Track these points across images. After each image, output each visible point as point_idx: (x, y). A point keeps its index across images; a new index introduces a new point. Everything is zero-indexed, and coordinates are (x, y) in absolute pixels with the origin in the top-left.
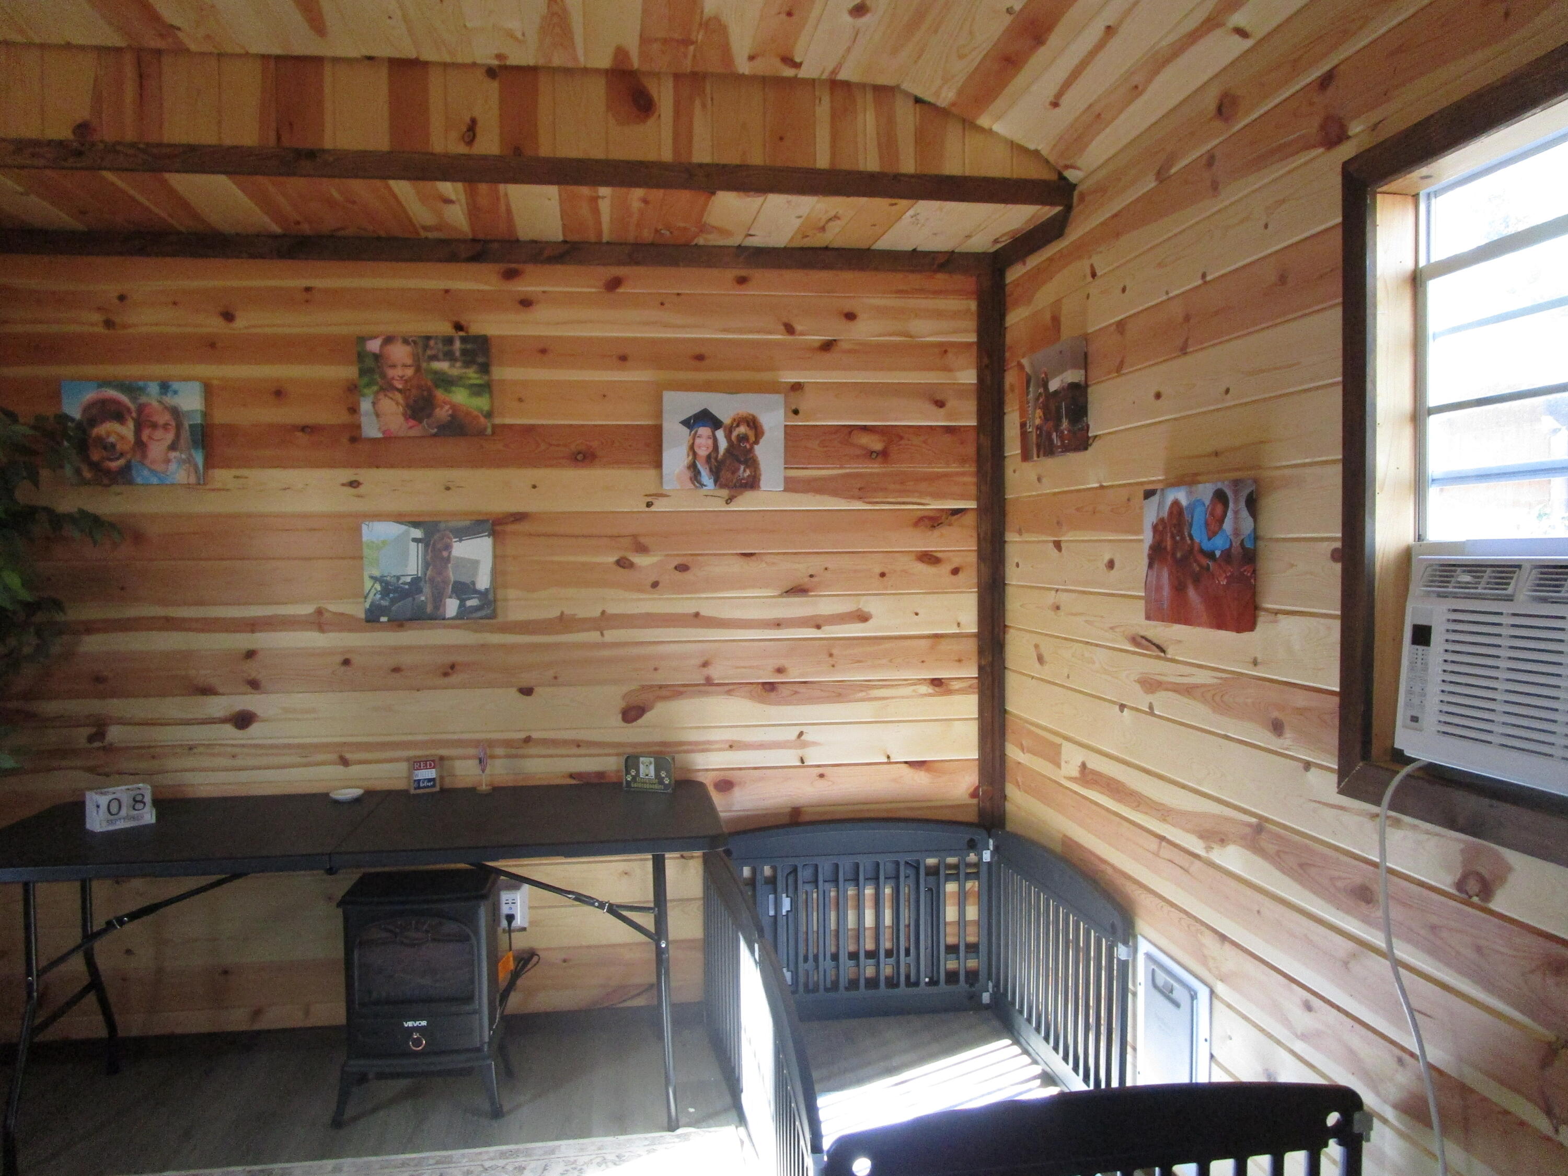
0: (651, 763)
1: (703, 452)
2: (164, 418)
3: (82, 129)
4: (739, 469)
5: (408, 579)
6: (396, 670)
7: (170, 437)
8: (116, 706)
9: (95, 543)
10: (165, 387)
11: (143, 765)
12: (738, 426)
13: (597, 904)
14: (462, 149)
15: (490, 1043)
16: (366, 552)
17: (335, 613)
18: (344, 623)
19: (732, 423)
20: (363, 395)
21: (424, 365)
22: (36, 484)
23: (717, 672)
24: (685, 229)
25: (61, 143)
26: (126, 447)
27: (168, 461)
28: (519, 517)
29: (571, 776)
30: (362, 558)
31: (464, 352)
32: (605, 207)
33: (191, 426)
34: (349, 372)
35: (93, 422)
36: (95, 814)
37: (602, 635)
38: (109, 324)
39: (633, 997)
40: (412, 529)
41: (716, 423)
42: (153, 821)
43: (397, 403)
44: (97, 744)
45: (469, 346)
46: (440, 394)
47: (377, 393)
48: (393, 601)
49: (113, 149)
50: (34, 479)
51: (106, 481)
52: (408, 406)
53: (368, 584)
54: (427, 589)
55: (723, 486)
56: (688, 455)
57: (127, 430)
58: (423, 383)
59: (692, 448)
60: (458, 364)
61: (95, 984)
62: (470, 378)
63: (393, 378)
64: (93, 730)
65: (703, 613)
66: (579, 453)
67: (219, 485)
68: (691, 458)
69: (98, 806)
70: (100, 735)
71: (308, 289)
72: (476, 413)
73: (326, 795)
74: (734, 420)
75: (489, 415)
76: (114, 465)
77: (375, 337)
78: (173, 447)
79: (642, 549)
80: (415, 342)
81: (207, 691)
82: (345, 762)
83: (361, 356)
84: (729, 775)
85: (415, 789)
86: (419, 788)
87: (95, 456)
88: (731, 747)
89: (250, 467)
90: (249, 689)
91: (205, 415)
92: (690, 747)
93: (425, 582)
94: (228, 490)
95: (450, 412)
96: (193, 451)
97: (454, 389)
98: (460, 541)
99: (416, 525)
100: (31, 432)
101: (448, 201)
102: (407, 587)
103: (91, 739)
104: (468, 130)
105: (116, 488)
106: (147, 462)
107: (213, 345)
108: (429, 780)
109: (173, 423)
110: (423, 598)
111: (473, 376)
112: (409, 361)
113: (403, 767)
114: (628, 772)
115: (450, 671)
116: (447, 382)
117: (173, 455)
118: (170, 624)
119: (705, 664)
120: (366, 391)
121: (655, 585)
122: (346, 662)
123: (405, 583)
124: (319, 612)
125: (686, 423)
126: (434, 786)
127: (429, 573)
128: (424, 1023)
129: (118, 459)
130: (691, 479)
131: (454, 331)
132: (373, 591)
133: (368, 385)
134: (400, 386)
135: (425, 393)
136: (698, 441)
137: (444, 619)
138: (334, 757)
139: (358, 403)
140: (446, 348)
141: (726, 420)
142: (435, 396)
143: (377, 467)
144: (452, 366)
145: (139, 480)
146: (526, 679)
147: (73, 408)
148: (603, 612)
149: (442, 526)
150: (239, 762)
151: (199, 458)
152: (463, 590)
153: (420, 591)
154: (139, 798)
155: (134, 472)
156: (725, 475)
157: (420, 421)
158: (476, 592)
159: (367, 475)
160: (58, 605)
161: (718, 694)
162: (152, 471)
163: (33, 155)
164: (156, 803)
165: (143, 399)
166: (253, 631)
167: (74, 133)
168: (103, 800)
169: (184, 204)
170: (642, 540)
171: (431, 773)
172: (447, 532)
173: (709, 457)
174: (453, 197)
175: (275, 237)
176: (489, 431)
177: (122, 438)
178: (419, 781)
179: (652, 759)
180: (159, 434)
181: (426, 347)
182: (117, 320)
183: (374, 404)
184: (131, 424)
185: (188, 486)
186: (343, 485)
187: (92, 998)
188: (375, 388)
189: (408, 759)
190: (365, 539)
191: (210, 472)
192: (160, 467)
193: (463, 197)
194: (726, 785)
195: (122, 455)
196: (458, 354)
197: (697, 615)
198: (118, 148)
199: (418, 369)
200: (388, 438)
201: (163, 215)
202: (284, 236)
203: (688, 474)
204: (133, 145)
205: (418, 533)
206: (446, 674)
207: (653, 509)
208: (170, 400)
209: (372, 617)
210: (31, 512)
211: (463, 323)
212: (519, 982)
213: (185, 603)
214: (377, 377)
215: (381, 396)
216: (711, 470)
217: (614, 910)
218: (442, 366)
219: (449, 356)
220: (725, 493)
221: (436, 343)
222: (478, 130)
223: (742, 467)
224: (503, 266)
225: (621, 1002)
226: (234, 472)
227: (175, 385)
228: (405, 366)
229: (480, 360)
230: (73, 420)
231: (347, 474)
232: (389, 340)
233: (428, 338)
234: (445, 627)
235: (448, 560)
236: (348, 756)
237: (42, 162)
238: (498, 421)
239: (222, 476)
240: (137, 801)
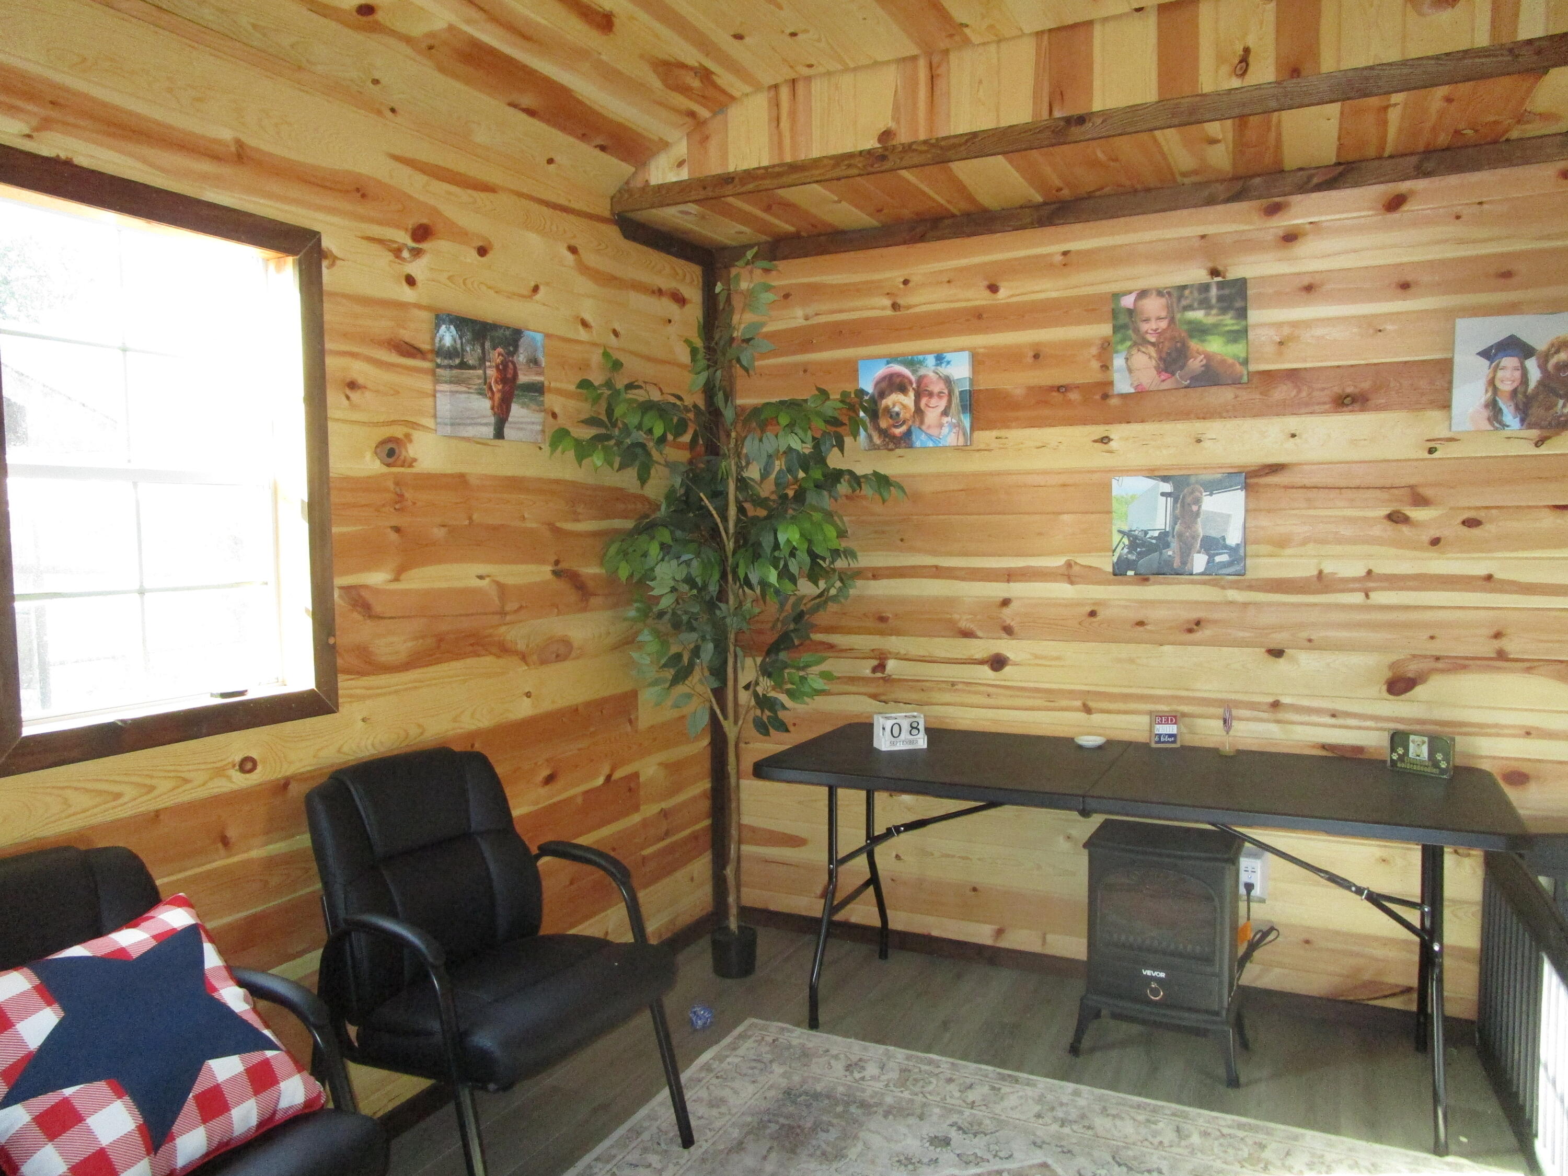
0: (1424, 742)
1: (1506, 387)
2: (938, 387)
3: (886, 135)
4: (1556, 405)
5: (1156, 534)
6: (1141, 623)
7: (943, 403)
8: (893, 643)
9: (884, 501)
10: (940, 359)
11: (914, 696)
12: (1557, 351)
13: (1353, 889)
14: (1236, 83)
15: (1228, 1010)
16: (1115, 505)
17: (1082, 566)
18: (1091, 576)
19: (1549, 350)
20: (1117, 352)
21: (1178, 316)
22: (842, 449)
23: (1512, 646)
24: (1496, 123)
25: (869, 152)
26: (908, 416)
27: (941, 426)
28: (1275, 469)
29: (1324, 747)
30: (1109, 512)
31: (1220, 299)
32: (1394, 116)
33: (961, 393)
34: (1105, 329)
35: (882, 395)
36: (881, 734)
37: (1367, 596)
38: (895, 306)
39: (1386, 997)
40: (1162, 484)
41: (1526, 351)
42: (925, 746)
43: (1150, 357)
44: (879, 675)
45: (1226, 292)
46: (1194, 344)
47: (1131, 347)
48: (1141, 555)
49: (908, 148)
50: (841, 446)
51: (891, 446)
52: (1161, 358)
53: (1116, 538)
54: (1174, 544)
55: (1530, 427)
56: (1487, 391)
57: (908, 400)
58: (1177, 334)
59: (1492, 383)
60: (1214, 312)
61: (874, 880)
62: (1226, 325)
63: (1147, 332)
64: (875, 662)
65: (1499, 575)
66: (1348, 396)
67: (982, 446)
68: (1489, 394)
69: (884, 729)
70: (881, 667)
71: (1065, 253)
72: (1230, 361)
73: (1070, 741)
74: (1553, 345)
75: (1245, 362)
76: (897, 431)
77: (1130, 293)
78: (945, 413)
79: (1420, 500)
80: (1169, 293)
81: (967, 634)
82: (1088, 710)
83: (1115, 314)
84: (1525, 768)
85: (1157, 742)
86: (1159, 742)
87: (883, 424)
88: (1528, 734)
89: (1008, 427)
90: (1005, 635)
91: (972, 381)
92: (1474, 730)
93: (1173, 536)
94: (990, 450)
95: (1204, 362)
96: (962, 416)
97: (1210, 338)
98: (1211, 495)
99: (1165, 479)
100: (840, 405)
101: (1213, 141)
102: (1154, 541)
103: (874, 670)
104: (1241, 62)
105: (899, 451)
106: (924, 427)
107: (980, 317)
108: (1170, 736)
109: (946, 391)
110: (1170, 553)
111: (1229, 321)
112: (1163, 314)
113: (1145, 719)
114: (1393, 750)
115: (1195, 627)
116: (1200, 331)
117: (945, 420)
118: (938, 572)
119: (1498, 635)
120: (1120, 347)
121: (1435, 542)
122: (1093, 614)
123: (1152, 538)
124: (1069, 565)
125: (1486, 354)
126: (1174, 742)
127: (1177, 527)
128: (1162, 975)
129: (901, 425)
130: (1489, 419)
131: (1209, 277)
132: (1121, 545)
133: (1123, 341)
134: (1153, 340)
135: (1179, 345)
136: (1500, 374)
137: (1191, 574)
138: (1078, 703)
139: (1111, 359)
140: (1203, 296)
141: (1541, 345)
142: (1188, 347)
143: (1128, 422)
144: (1207, 314)
145: (918, 444)
146: (1278, 639)
147: (868, 384)
148: (1369, 572)
149: (1193, 479)
150: (991, 701)
151: (966, 421)
152: (1211, 545)
153: (1167, 546)
154: (915, 725)
155: (914, 437)
156: (1536, 412)
157: (1173, 374)
158: (1226, 547)
159: (1117, 432)
160: (850, 554)
161: (1512, 671)
162: (930, 436)
163: (849, 166)
164: (928, 730)
165: (922, 372)
166: (1008, 581)
167: (880, 141)
168: (888, 724)
169: (961, 189)
170: (1421, 490)
171: (1172, 729)
172: (1198, 486)
173: (1514, 392)
174: (1220, 137)
175: (1038, 207)
176: (1245, 379)
177: (904, 407)
178: (1160, 735)
179: (1426, 739)
180: (934, 402)
181: (1180, 298)
182: (901, 301)
183: (1127, 359)
184: (912, 394)
185: (957, 448)
186: (1095, 441)
187: (871, 889)
188: (1129, 343)
189: (1150, 713)
190: (1114, 493)
191: (977, 434)
192: (934, 432)
193: (1230, 136)
194: (1518, 778)
195: (904, 422)
196: (1214, 301)
197: (1489, 578)
198: (914, 147)
199: (1172, 320)
200: (1141, 393)
201: (943, 202)
202: (1045, 203)
203: (1486, 413)
204: (925, 142)
205: (1167, 487)
206: (1190, 631)
207: (1436, 455)
208: (944, 370)
209: (1119, 570)
210: (837, 476)
211: (1220, 268)
212: (1257, 954)
213: (950, 554)
214: (1130, 332)
215: (1134, 351)
216: (1517, 408)
217: (1376, 899)
218: (1198, 315)
219: (1205, 304)
220: (1534, 433)
221: (1191, 293)
222: (1251, 59)
223: (1561, 402)
224: (1265, 202)
225: (1371, 999)
226: (995, 433)
227: (948, 356)
228: (1159, 318)
229: (1238, 304)
230: (867, 393)
231: (1099, 431)
232: (1143, 294)
233: (1184, 287)
234: (1193, 582)
235: (1198, 514)
236: (1091, 704)
237: (855, 171)
238: (1253, 367)
239: (985, 437)
240: (913, 728)
